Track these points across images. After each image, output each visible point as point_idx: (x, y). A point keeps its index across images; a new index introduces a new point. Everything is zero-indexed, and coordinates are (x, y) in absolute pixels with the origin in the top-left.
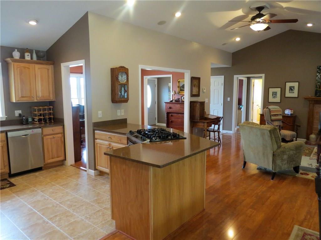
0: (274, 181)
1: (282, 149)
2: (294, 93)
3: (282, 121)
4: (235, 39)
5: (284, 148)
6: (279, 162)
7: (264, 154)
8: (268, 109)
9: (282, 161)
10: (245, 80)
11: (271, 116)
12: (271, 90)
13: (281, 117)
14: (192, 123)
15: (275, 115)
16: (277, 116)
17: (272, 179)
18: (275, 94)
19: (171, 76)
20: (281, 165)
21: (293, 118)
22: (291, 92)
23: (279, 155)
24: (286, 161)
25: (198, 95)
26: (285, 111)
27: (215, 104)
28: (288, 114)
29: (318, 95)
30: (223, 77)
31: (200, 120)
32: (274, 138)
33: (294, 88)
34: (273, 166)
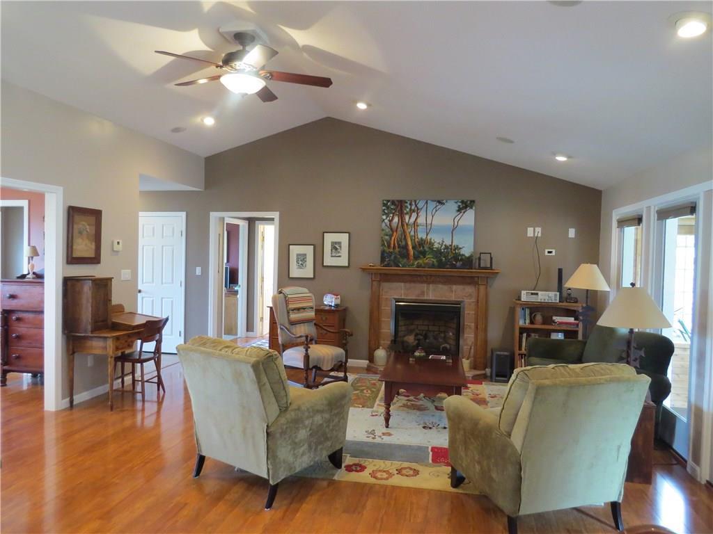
0: (273, 512)
1: (293, 413)
2: (340, 256)
3: (314, 322)
4: (202, 121)
5: (299, 409)
6: (284, 453)
7: (244, 431)
8: (282, 295)
9: (294, 449)
10: (243, 226)
11: (288, 313)
12: (295, 250)
13: (311, 314)
14: (71, 342)
15: (298, 309)
16: (302, 312)
17: (269, 505)
18: (302, 259)
19: (24, 203)
20: (291, 459)
21: (340, 313)
22: (334, 254)
23: (283, 433)
24: (306, 446)
25: (95, 260)
26: (325, 298)
27: (146, 283)
28: (331, 306)
29: (386, 263)
30: (183, 214)
31: (92, 332)
32: (268, 386)
33: (340, 247)
34: (270, 467)
